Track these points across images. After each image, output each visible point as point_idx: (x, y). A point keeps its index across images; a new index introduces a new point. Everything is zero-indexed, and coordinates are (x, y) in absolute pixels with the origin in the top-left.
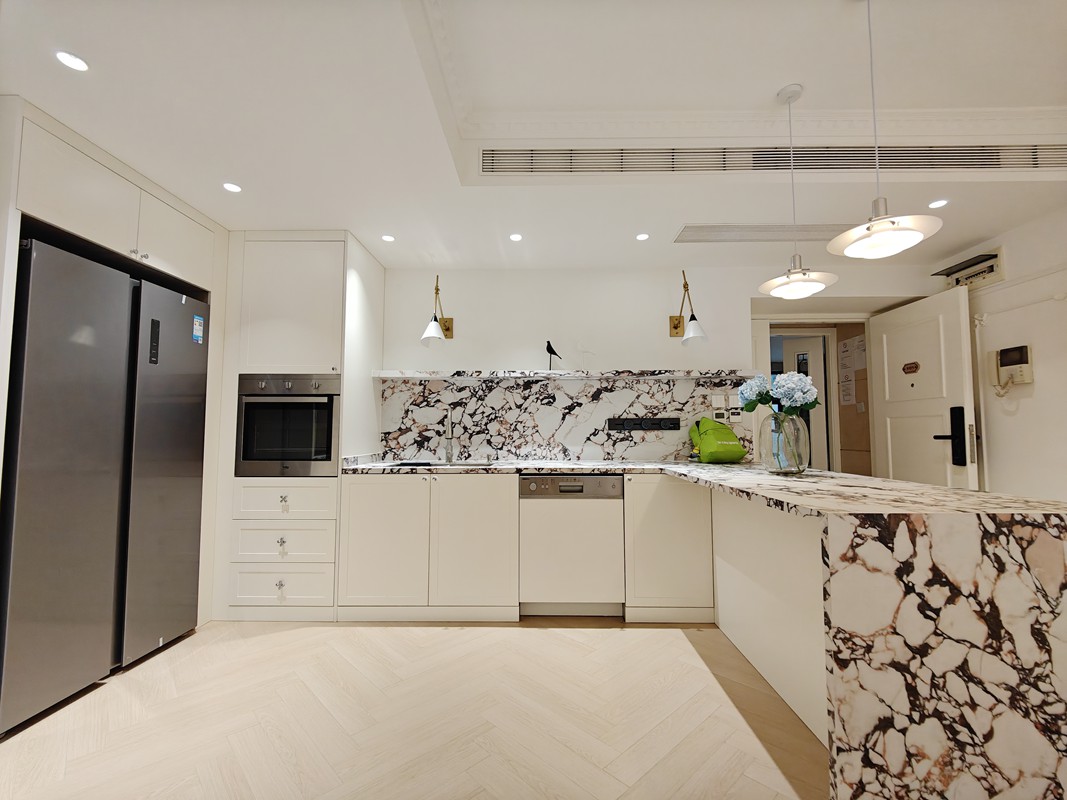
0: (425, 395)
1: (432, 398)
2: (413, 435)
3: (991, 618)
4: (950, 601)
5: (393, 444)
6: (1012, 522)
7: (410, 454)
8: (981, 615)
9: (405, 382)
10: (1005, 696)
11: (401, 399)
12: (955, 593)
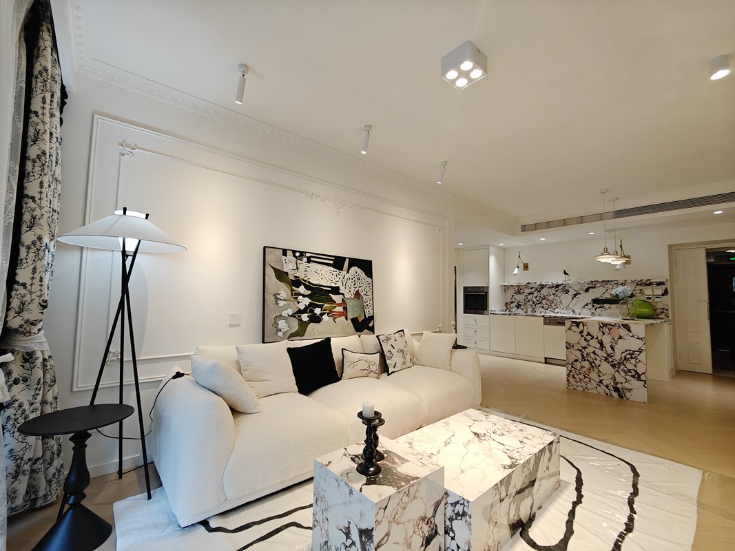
0: (519, 290)
1: (522, 291)
2: (515, 304)
3: (601, 343)
4: (591, 339)
5: (509, 307)
6: (607, 324)
7: (514, 310)
8: (598, 342)
9: (512, 286)
10: (604, 359)
11: (511, 292)
12: (593, 338)
